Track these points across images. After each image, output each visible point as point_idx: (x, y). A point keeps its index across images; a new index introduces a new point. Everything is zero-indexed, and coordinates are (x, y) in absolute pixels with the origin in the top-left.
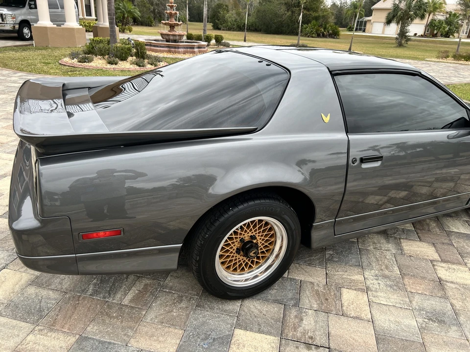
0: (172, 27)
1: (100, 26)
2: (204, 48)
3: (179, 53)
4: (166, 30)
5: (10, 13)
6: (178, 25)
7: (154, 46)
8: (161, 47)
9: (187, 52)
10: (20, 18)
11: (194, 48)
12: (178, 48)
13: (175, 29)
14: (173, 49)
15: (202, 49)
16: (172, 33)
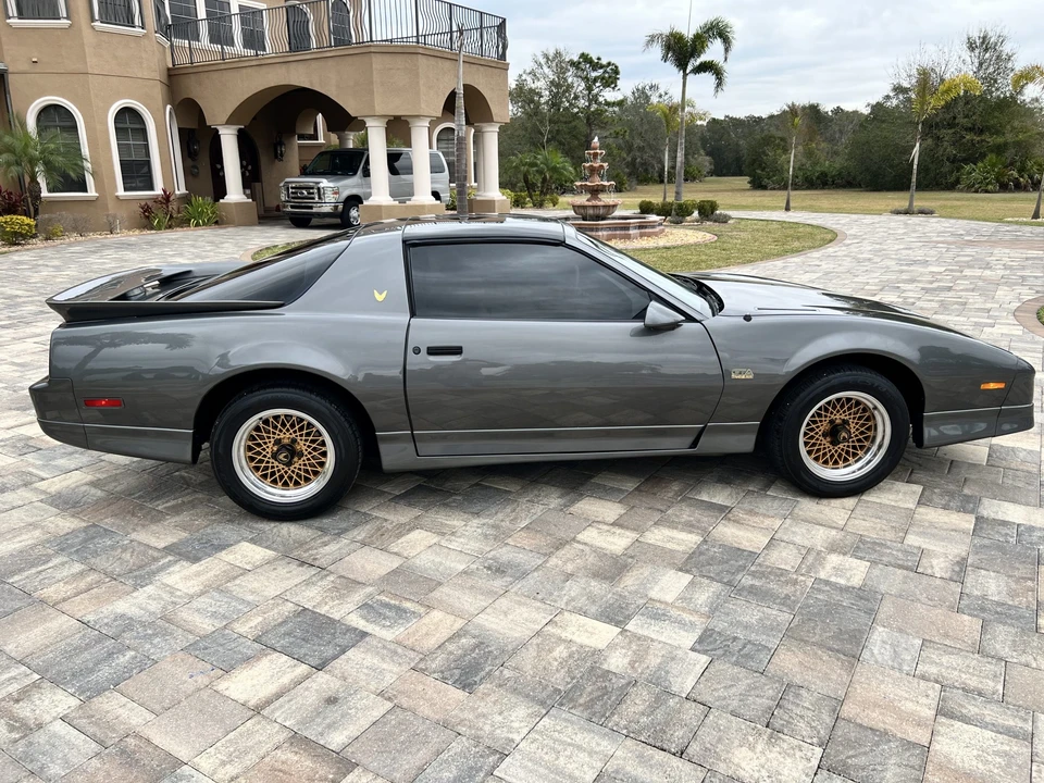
0: (594, 192)
1: (478, 198)
2: (653, 227)
4: (583, 199)
5: (331, 185)
6: (603, 187)
10: (346, 194)
11: (628, 229)
12: (597, 230)
13: (598, 196)
15: (647, 230)
16: (590, 204)
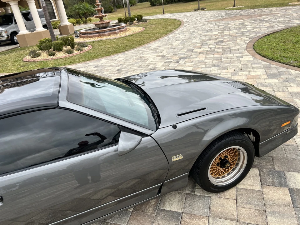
0: (101, 18)
1: (61, 25)
2: (123, 28)
3: (105, 35)
4: (97, 21)
5: (4, 29)
6: (104, 16)
7: (90, 34)
8: (93, 34)
9: (111, 34)
10: (10, 31)
11: (115, 30)
12: (105, 32)
13: (103, 19)
14: (101, 34)
15: (121, 30)
16: (100, 23)
